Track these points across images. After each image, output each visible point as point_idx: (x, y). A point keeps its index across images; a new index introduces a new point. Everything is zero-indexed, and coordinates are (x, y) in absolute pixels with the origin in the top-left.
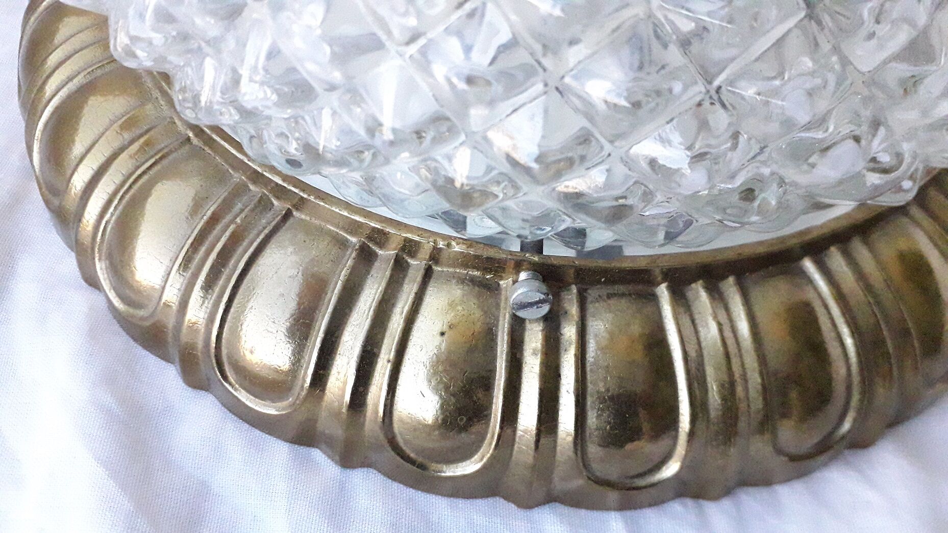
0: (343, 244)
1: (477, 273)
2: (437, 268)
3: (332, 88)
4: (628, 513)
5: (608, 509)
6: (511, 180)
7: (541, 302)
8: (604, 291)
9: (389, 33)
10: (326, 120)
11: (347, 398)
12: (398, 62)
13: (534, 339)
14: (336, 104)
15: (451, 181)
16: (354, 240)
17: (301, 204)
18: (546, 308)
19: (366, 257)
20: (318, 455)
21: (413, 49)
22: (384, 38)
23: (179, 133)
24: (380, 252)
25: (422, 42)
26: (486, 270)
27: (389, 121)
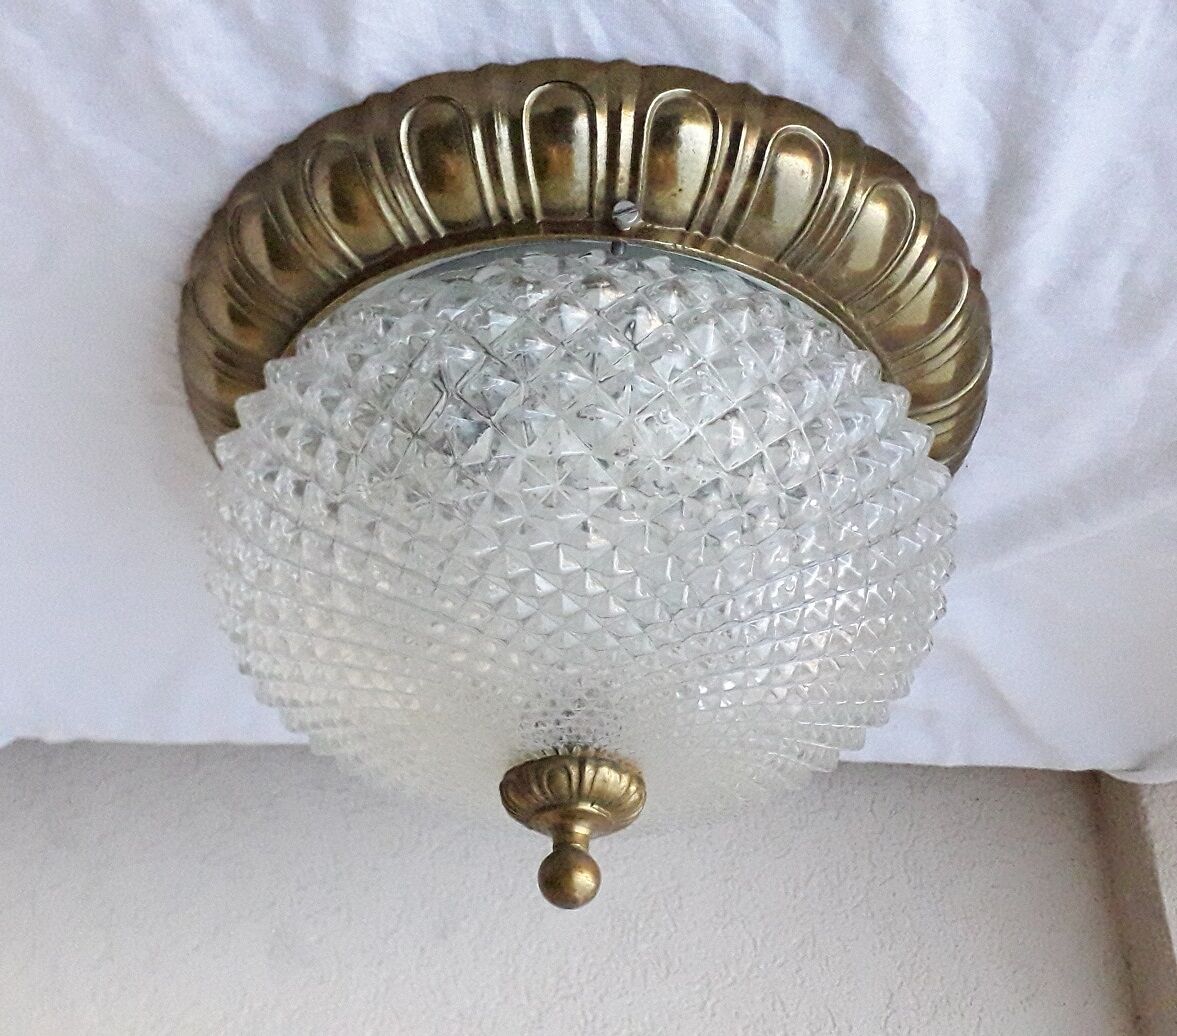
0: (743, 243)
1: (657, 227)
2: (684, 229)
3: (739, 343)
4: (551, 56)
5: (568, 60)
6: (648, 297)
7: (619, 213)
8: (575, 218)
9: (709, 367)
10: (744, 325)
11: (744, 132)
12: (706, 356)
13: (622, 187)
14: (738, 335)
15: (679, 296)
16: (736, 245)
17: (768, 268)
18: (617, 208)
19: (728, 234)
20: (765, 91)
21: (700, 361)
22: (713, 367)
23: (852, 308)
24: (719, 238)
25: (695, 365)
26: (652, 229)
27: (711, 327)
